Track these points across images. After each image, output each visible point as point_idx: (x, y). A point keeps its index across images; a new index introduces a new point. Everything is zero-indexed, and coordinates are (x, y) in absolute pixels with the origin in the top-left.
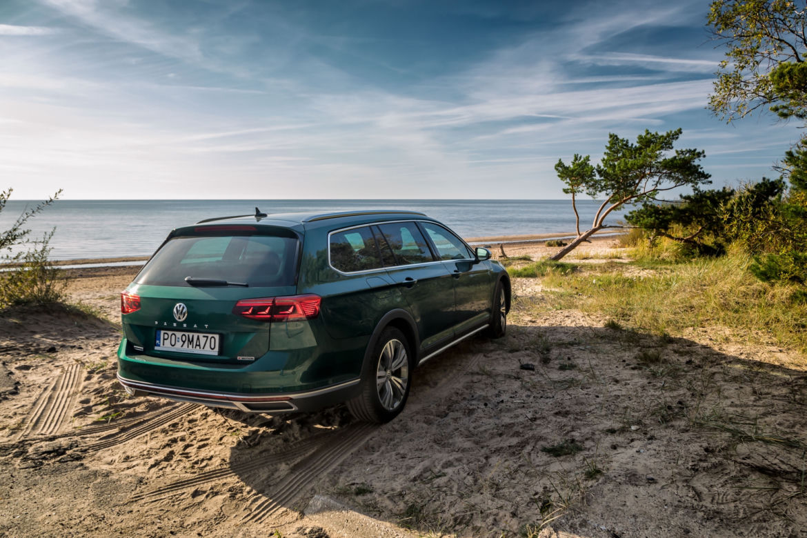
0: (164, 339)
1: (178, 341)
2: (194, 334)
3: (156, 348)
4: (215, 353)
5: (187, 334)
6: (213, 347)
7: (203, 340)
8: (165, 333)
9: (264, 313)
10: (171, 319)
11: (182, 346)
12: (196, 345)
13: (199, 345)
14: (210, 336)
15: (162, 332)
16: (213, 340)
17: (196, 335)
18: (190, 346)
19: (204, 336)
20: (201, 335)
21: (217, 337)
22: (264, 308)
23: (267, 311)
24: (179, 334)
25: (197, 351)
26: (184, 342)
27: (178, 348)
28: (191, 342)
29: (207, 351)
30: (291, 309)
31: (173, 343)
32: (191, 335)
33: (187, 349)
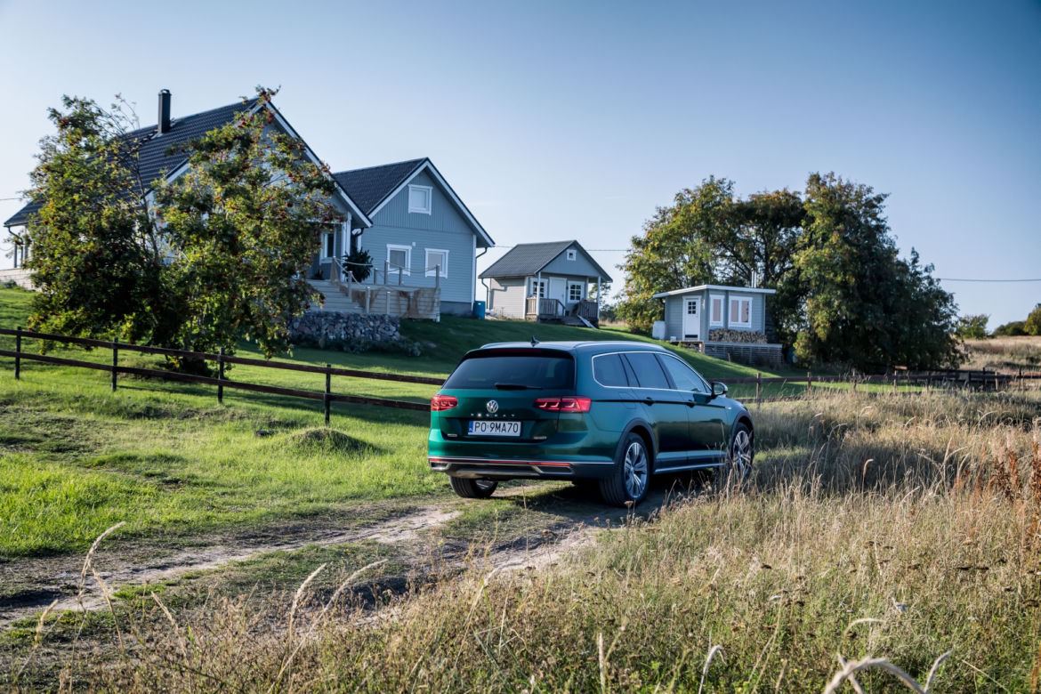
0: (476, 427)
1: (488, 428)
3: (469, 433)
4: (518, 434)
5: (495, 423)
6: (516, 430)
7: (508, 426)
8: (477, 423)
9: (555, 407)
10: (485, 411)
11: (491, 431)
12: (503, 430)
13: (505, 430)
14: (513, 423)
15: (475, 422)
16: (516, 426)
17: (502, 423)
18: (498, 431)
19: (508, 424)
20: (506, 423)
21: (519, 423)
22: (555, 404)
23: (557, 405)
24: (488, 423)
25: (504, 434)
26: (493, 428)
27: (488, 432)
28: (498, 427)
29: (511, 433)
30: (573, 405)
31: (483, 429)
32: (498, 423)
33: (496, 433)
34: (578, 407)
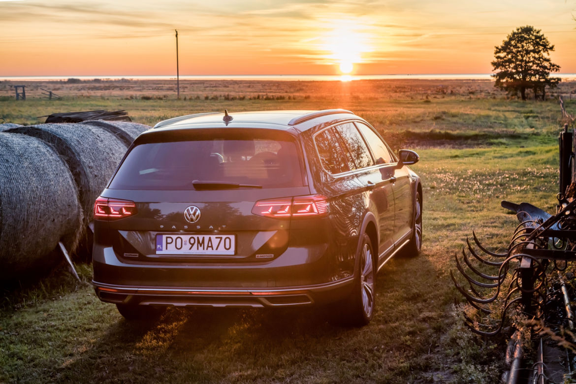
0: (167, 243)
1: (185, 244)
2: (205, 236)
3: (157, 253)
4: (232, 252)
5: (196, 237)
6: (227, 247)
7: (215, 241)
8: (167, 238)
9: (284, 212)
11: (190, 249)
12: (208, 246)
13: (212, 247)
14: (224, 237)
16: (228, 241)
17: (207, 237)
18: (201, 248)
19: (216, 238)
20: (213, 237)
21: (232, 237)
22: (283, 207)
23: (287, 210)
24: (186, 238)
25: (210, 252)
26: (193, 245)
27: (186, 250)
28: (201, 244)
29: (222, 251)
30: (308, 208)
31: (179, 246)
32: (201, 237)
33: (196, 251)
34: (316, 211)
